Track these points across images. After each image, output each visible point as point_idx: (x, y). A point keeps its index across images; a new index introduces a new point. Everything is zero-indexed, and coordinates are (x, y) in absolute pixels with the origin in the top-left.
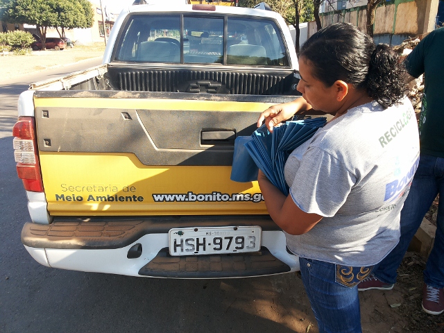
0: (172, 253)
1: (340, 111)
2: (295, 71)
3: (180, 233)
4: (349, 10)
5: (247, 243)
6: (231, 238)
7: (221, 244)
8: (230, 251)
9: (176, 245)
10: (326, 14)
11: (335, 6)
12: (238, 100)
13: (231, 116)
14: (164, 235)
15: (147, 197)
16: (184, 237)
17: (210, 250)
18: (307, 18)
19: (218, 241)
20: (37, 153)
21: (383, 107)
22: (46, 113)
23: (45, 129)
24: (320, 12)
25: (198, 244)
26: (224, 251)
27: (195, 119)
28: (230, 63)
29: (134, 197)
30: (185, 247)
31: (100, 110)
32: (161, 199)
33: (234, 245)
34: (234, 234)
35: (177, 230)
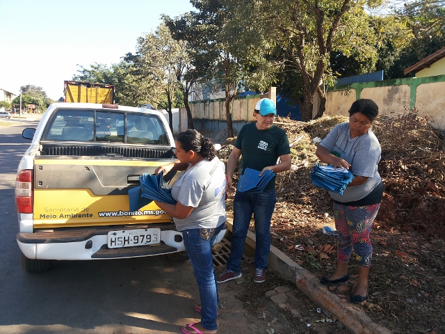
0: (109, 246)
1: (195, 163)
2: (173, 148)
3: (115, 234)
4: (212, 101)
5: (153, 238)
6: (143, 236)
7: (138, 239)
8: (143, 244)
9: (112, 242)
10: (194, 103)
11: (201, 97)
12: (147, 160)
13: (143, 168)
14: (105, 236)
15: (95, 214)
16: (117, 236)
17: (132, 244)
18: (178, 103)
19: (136, 238)
20: (33, 190)
21: (210, 160)
22: (41, 168)
23: (39, 176)
24: (189, 100)
25: (125, 241)
26: (139, 244)
27: (124, 170)
28: (128, 142)
29: (88, 214)
30: (117, 242)
31: (73, 166)
32: (103, 215)
33: (145, 240)
34: (145, 233)
35: (113, 232)
